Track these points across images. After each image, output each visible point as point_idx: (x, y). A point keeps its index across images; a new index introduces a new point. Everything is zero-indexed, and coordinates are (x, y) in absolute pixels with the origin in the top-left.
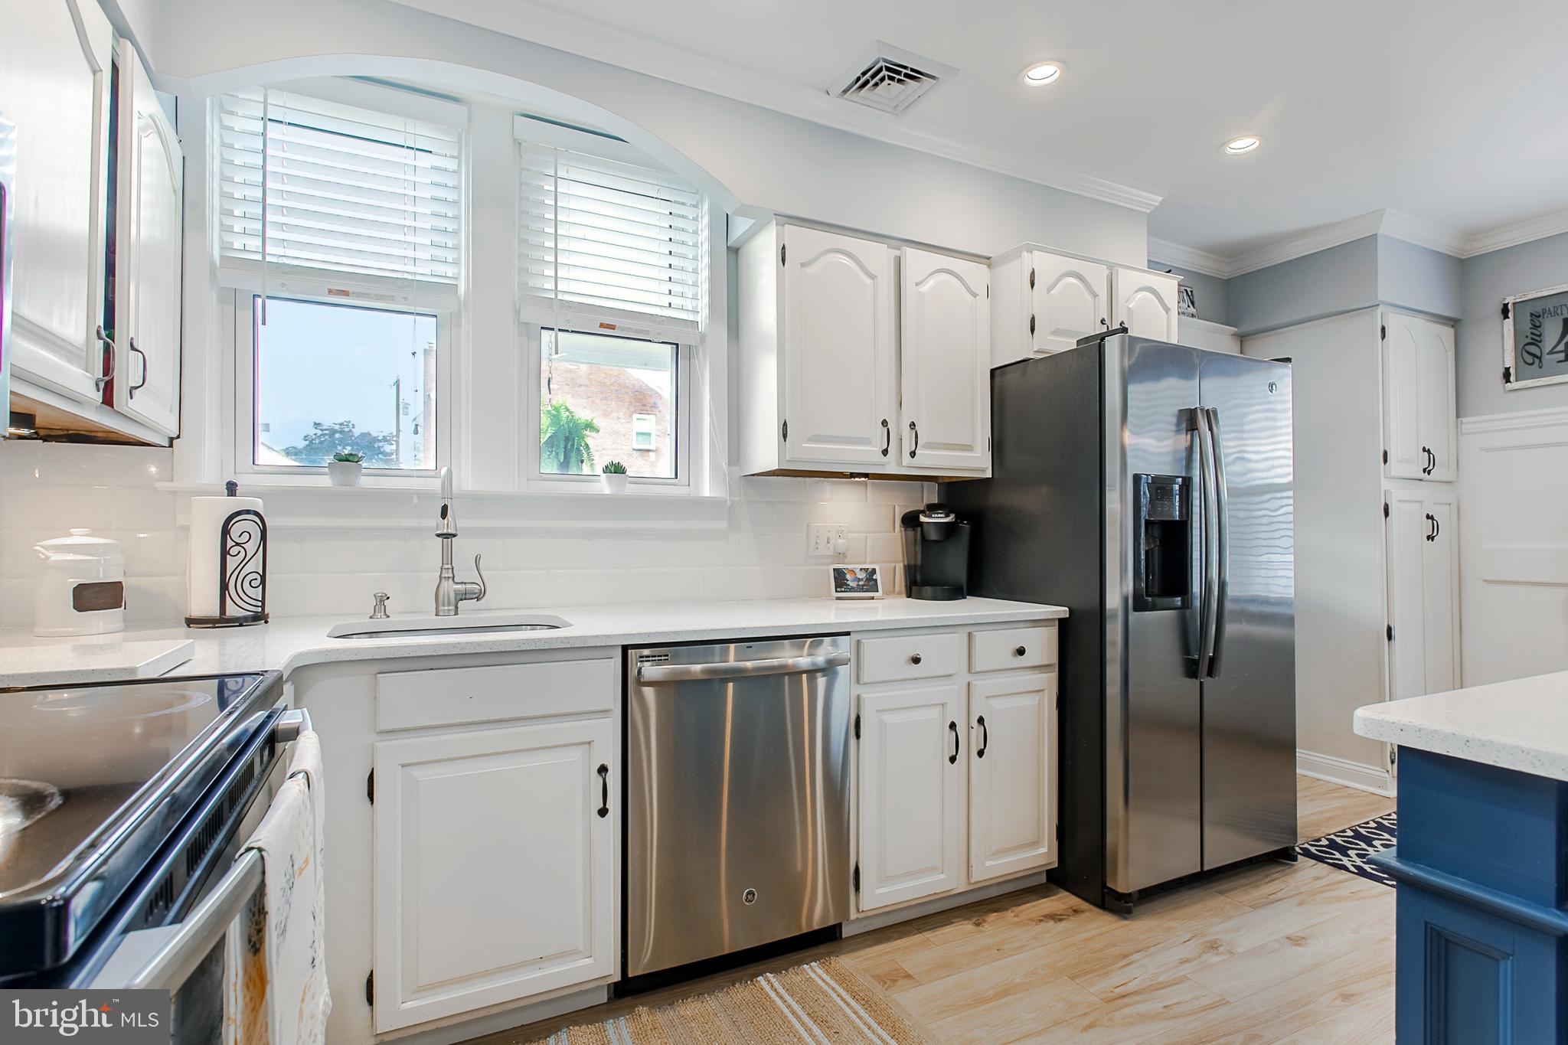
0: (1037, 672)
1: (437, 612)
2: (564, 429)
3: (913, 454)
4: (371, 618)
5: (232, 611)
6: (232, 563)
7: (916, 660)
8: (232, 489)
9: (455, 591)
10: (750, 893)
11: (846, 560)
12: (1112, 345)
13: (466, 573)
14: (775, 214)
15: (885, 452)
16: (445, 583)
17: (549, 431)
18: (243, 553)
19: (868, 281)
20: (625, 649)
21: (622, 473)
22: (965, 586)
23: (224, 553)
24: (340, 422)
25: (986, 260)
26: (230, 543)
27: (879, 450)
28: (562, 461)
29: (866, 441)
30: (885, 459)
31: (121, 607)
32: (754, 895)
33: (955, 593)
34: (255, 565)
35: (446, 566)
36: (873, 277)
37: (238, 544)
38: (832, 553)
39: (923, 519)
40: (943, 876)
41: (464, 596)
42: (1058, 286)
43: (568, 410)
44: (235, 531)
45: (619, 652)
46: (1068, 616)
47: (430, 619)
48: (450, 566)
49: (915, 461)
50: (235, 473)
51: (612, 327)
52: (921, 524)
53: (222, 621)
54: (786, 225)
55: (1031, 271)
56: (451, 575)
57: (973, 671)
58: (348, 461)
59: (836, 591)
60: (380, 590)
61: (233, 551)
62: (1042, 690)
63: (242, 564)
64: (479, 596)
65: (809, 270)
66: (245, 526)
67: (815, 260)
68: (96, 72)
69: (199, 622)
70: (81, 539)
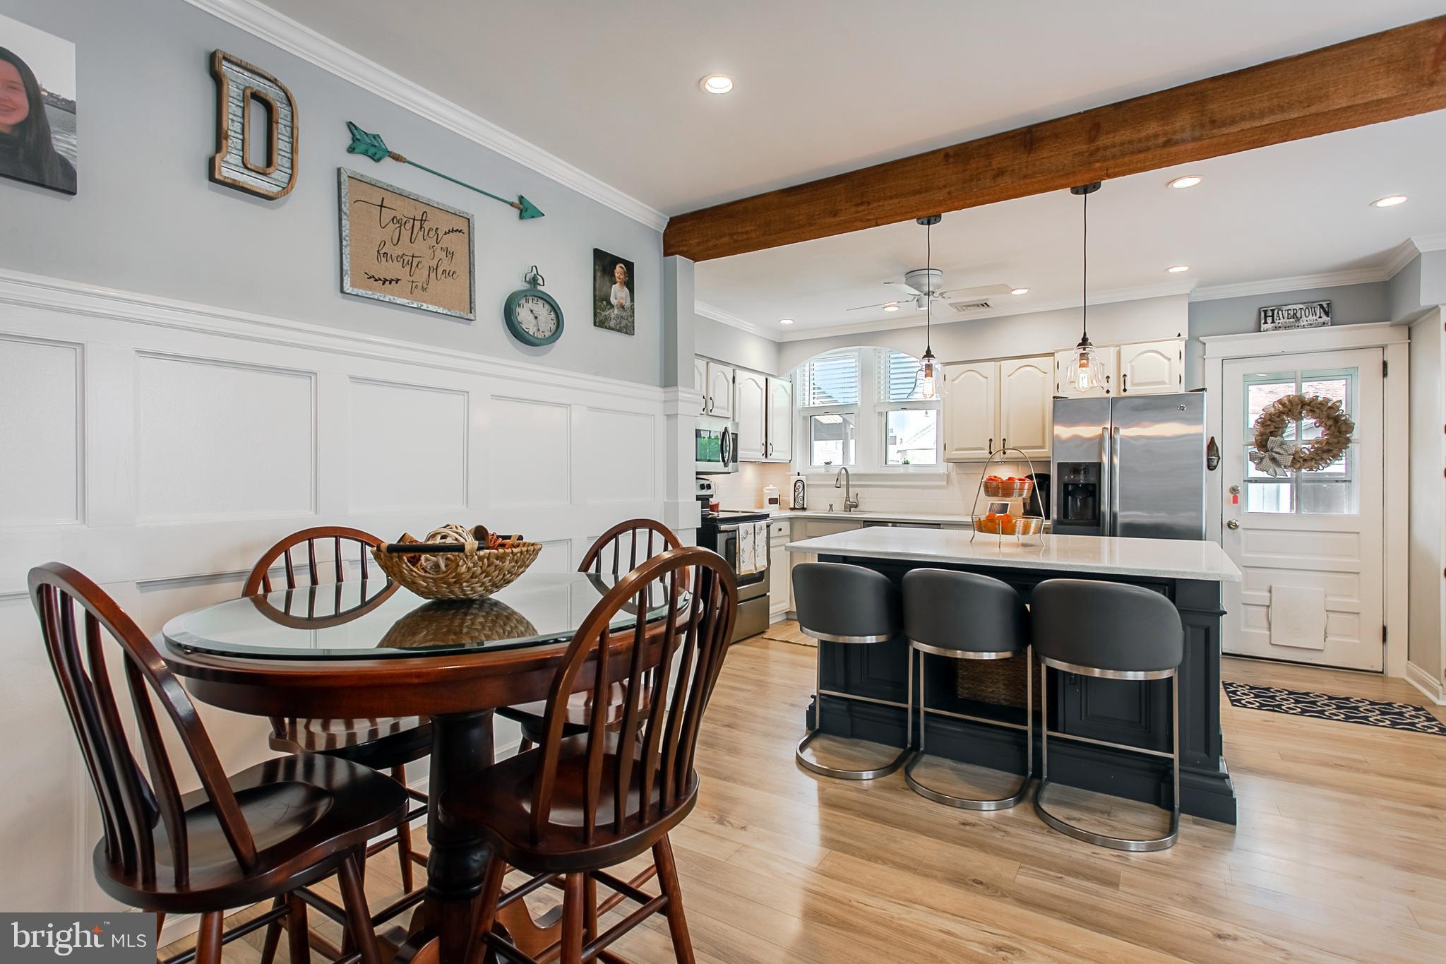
3: (1004, 452)
4: (828, 509)
5: (796, 506)
6: (796, 494)
8: (798, 474)
9: (849, 505)
13: (853, 499)
14: (941, 363)
15: (991, 453)
18: (799, 491)
19: (984, 380)
21: (908, 464)
23: (795, 491)
25: (1053, 355)
26: (796, 488)
27: (988, 451)
29: (982, 448)
30: (990, 456)
31: (777, 504)
34: (801, 494)
36: (987, 378)
37: (798, 489)
41: (851, 506)
44: (797, 486)
48: (848, 497)
49: (1006, 455)
53: (794, 509)
54: (946, 366)
56: (848, 499)
58: (828, 464)
60: (831, 503)
61: (797, 491)
63: (799, 494)
64: (856, 506)
65: (956, 382)
66: (799, 484)
67: (958, 377)
68: (762, 389)
69: (791, 509)
70: (771, 487)
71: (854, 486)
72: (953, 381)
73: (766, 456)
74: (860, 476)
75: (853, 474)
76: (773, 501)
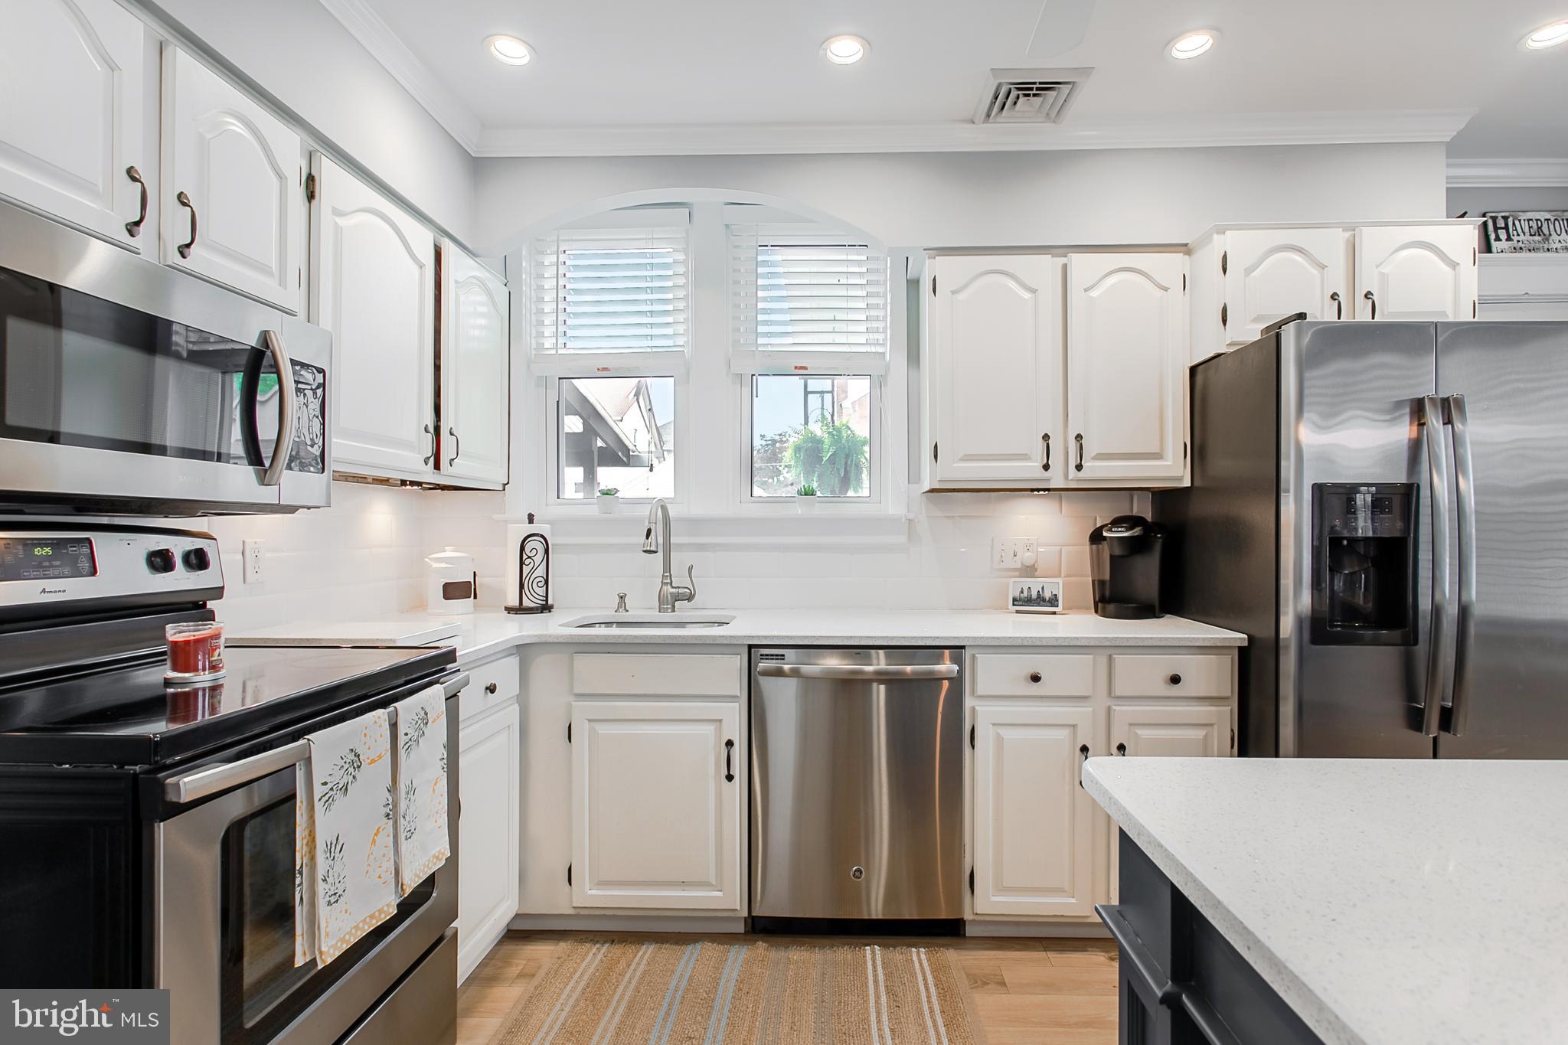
0: (1207, 704)
1: (660, 610)
2: (844, 448)
3: (1079, 467)
4: (616, 611)
5: (526, 603)
6: (526, 570)
7: (1036, 678)
8: (531, 518)
9: (671, 593)
10: (859, 870)
11: (1036, 573)
12: (1289, 334)
13: (680, 580)
14: (925, 250)
15: (1046, 467)
16: (665, 588)
17: (831, 450)
18: (532, 564)
19: (1027, 295)
20: (750, 647)
21: (812, 495)
22: (1157, 604)
23: (522, 563)
24: (779, 433)
25: (1185, 248)
26: (525, 557)
27: (1038, 464)
28: (842, 475)
29: (1025, 457)
30: (1047, 474)
31: (470, 597)
32: (861, 873)
33: (1144, 611)
34: (541, 571)
35: (666, 574)
36: (1034, 291)
37: (529, 557)
38: (1019, 566)
39: (1105, 534)
40: (1073, 900)
41: (677, 598)
42: (1261, 267)
43: (849, 429)
44: (527, 549)
45: (746, 649)
46: (1246, 644)
47: (656, 616)
48: (668, 574)
49: (1081, 474)
50: (547, 505)
51: (805, 368)
52: (1105, 538)
53: (520, 610)
54: (937, 258)
55: (1223, 254)
56: (669, 581)
57: (1113, 695)
58: (607, 494)
59: (1013, 605)
60: (622, 591)
61: (527, 562)
62: (1211, 725)
63: (532, 571)
64: (690, 598)
65: (961, 297)
66: (535, 544)
67: (966, 286)
68: (421, 266)
69: (509, 610)
70: (449, 553)
71: (680, 546)
72: (953, 292)
73: (437, 466)
74: (695, 524)
75: (680, 520)
76: (455, 591)
